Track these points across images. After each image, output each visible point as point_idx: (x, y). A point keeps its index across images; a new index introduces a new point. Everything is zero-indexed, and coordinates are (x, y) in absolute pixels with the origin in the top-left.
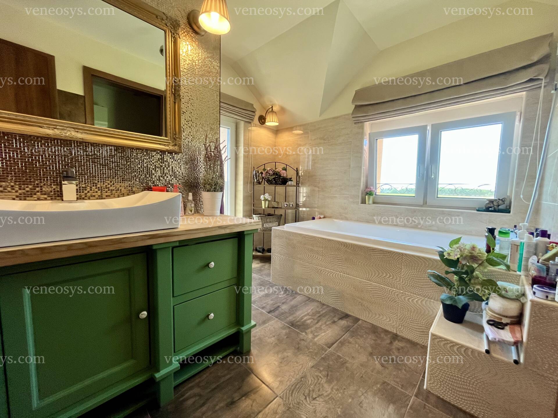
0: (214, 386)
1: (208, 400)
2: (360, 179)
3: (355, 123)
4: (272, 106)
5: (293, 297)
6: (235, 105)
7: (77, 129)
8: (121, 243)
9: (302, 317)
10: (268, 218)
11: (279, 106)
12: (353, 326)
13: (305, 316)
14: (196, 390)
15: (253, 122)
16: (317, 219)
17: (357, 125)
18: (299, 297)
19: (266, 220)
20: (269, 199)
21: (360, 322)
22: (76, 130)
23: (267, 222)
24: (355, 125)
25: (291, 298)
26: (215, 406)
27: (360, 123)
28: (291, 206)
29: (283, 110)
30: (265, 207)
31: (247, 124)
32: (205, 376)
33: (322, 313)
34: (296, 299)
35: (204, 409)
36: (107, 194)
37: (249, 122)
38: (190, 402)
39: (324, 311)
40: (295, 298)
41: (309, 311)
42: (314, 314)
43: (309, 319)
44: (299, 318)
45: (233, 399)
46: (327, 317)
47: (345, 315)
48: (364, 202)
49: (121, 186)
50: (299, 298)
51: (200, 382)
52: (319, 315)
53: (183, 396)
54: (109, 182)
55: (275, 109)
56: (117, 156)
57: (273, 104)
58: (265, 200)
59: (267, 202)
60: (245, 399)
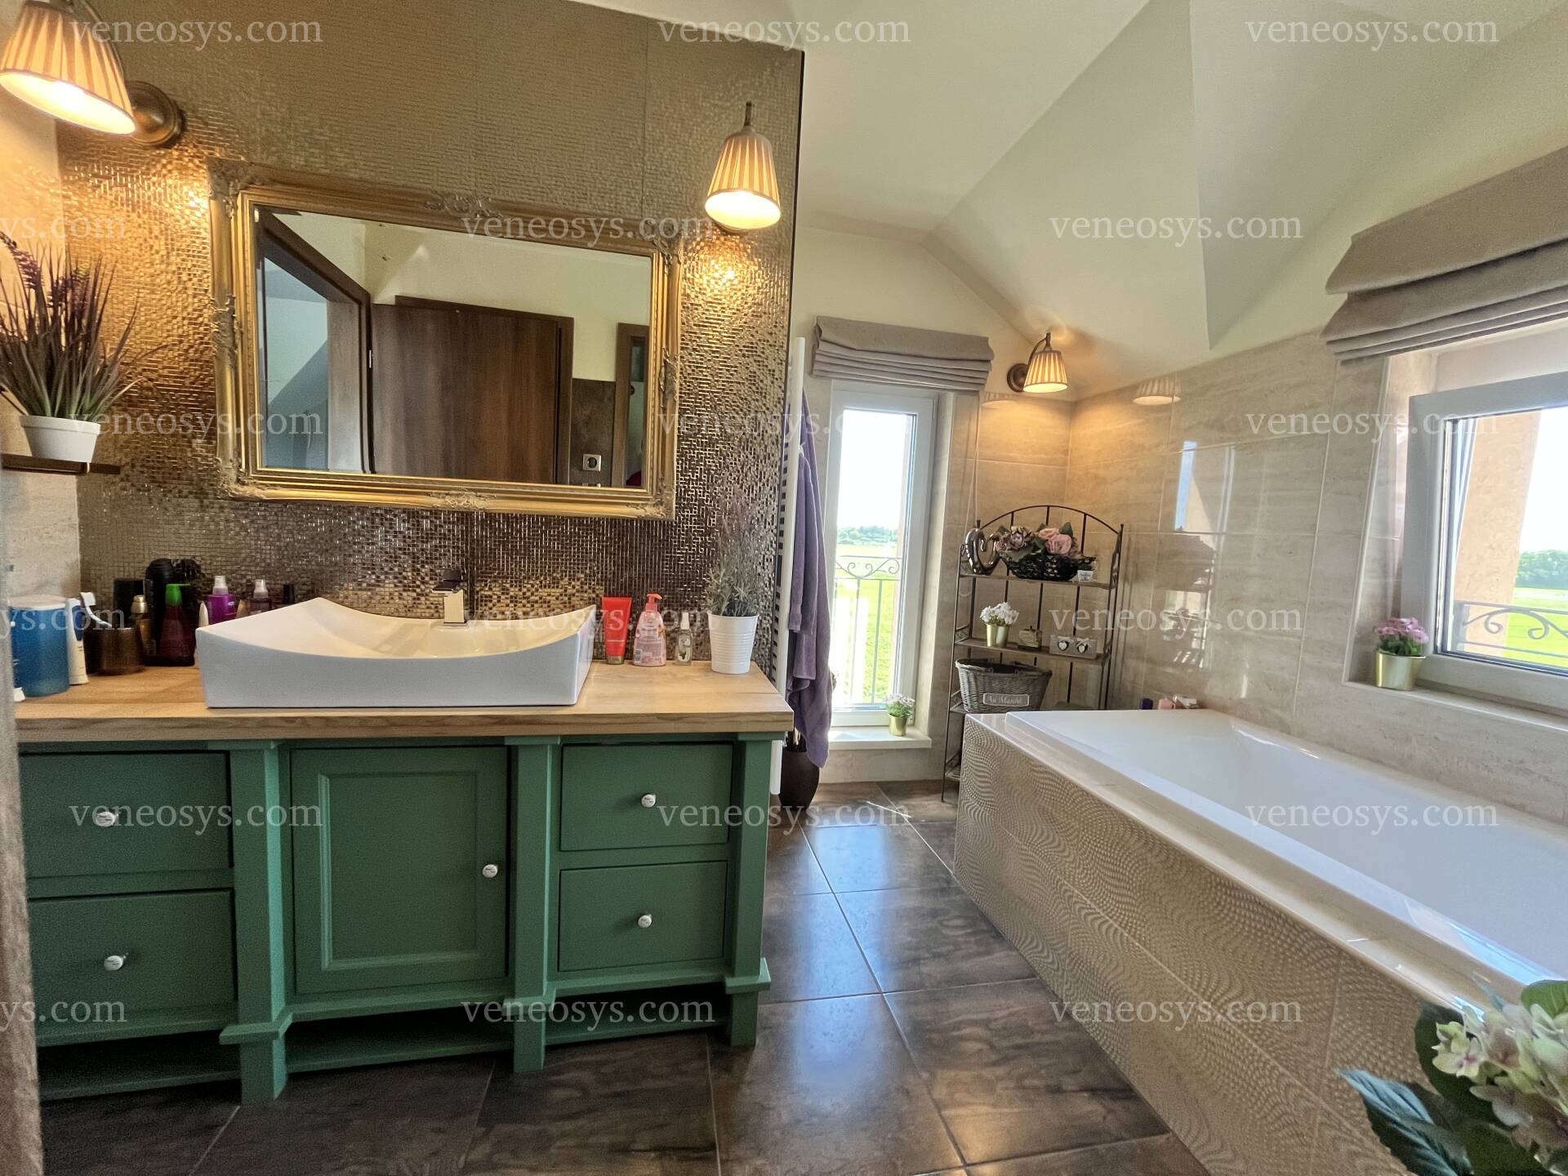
0: (619, 1087)
1: (590, 1111)
2: (1354, 581)
3: (1345, 363)
4: (1048, 335)
5: (981, 949)
6: (921, 353)
7: (480, 491)
8: (444, 725)
9: (961, 1022)
10: (995, 678)
11: (1071, 330)
12: (1118, 1140)
13: (975, 1023)
14: (586, 1076)
15: (983, 389)
16: (1164, 708)
17: (1353, 370)
18: (1002, 954)
19: (990, 683)
20: (1008, 621)
21: (1161, 1139)
22: (479, 494)
23: (992, 691)
24: (1344, 371)
25: (974, 948)
26: (592, 1133)
27: (1365, 361)
28: (1082, 649)
29: (1084, 340)
30: (994, 644)
31: (965, 398)
32: (624, 1054)
33: (1037, 1038)
34: (990, 957)
35: (569, 1126)
36: (524, 609)
37: (974, 389)
38: (559, 1094)
39: (1048, 1038)
40: (988, 953)
41: (999, 1014)
42: (1006, 1031)
43: (978, 1039)
44: (951, 1021)
45: (634, 1142)
46: (1045, 1062)
47: (1116, 1085)
48: (1365, 674)
49: (549, 595)
50: (1000, 959)
51: (603, 1063)
52: (1020, 1041)
53: (559, 1073)
54: (529, 586)
55: (1058, 340)
56: (546, 535)
57: (1051, 328)
58: (996, 622)
59: (1001, 630)
60: (653, 1159)
